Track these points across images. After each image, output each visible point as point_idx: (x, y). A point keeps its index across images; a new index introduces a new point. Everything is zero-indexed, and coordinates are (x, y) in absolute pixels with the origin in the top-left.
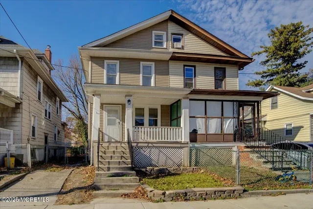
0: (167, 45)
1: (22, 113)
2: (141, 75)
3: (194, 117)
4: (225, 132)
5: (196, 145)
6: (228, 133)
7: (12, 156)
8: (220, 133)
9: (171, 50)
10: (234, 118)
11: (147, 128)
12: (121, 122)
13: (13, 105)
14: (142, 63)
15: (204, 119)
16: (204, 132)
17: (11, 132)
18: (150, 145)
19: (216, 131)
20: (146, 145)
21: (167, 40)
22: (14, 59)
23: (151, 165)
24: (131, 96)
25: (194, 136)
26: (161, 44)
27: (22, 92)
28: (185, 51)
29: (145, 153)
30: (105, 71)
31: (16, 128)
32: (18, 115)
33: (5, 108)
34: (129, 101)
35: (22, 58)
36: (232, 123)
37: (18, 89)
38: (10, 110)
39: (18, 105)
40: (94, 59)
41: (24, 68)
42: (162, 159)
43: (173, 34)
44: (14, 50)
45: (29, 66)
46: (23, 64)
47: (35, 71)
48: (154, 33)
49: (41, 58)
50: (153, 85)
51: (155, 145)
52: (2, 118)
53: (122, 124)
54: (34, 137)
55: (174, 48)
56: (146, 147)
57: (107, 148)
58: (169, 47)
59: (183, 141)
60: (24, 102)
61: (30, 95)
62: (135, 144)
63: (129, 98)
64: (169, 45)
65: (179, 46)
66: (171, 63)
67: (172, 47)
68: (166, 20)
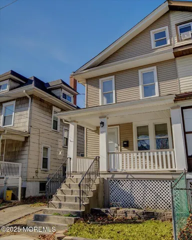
0: (171, 40)
1: (29, 146)
2: (140, 87)
11: (153, 152)
12: (119, 147)
14: (140, 71)
17: (20, 165)
20: (125, 176)
21: (171, 37)
22: (25, 98)
23: (132, 205)
24: (105, 117)
26: (165, 42)
27: (30, 126)
29: (123, 188)
31: (24, 161)
32: (27, 148)
33: (18, 142)
34: (102, 123)
35: (32, 96)
37: (27, 124)
38: (21, 144)
39: (27, 138)
40: (90, 81)
41: (33, 104)
42: (150, 197)
43: (177, 25)
44: (23, 91)
45: (41, 100)
46: (33, 100)
47: (48, 103)
48: (152, 33)
49: (61, 88)
50: (157, 95)
51: (135, 176)
52: (15, 152)
53: (121, 149)
54: (45, 169)
55: (182, 40)
56: (124, 179)
57: (75, 181)
58: (174, 41)
59: (176, 169)
60: (32, 136)
61: (41, 126)
62: (110, 176)
63: (103, 120)
64: (174, 39)
65: (188, 35)
66: (179, 61)
67: (178, 41)
68: (168, 12)
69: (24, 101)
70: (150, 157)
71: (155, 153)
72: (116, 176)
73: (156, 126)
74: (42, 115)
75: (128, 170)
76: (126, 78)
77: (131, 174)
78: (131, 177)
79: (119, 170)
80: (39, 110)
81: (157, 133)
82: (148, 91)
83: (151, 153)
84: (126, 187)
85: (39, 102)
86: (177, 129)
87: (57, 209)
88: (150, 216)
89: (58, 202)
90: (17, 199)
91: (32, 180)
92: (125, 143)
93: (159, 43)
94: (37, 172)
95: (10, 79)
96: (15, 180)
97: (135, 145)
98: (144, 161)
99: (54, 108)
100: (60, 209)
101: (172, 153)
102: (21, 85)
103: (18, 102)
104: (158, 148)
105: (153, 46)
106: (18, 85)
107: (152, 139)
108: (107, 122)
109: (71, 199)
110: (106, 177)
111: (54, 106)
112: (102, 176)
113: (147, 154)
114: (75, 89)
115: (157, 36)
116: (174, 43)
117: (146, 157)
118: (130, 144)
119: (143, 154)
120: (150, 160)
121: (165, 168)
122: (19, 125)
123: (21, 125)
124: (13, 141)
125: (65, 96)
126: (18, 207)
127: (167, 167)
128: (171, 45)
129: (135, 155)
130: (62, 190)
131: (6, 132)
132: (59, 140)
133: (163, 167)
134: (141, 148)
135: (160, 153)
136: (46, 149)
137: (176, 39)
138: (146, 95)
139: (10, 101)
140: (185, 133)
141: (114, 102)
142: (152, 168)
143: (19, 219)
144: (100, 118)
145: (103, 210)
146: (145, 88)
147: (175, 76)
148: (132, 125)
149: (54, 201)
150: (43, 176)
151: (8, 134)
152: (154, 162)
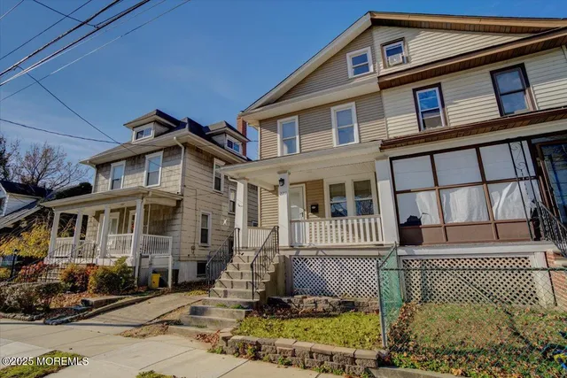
0: (374, 66)
1: (182, 213)
2: (334, 130)
3: (409, 191)
4: (500, 218)
5: (418, 251)
6: (508, 218)
7: (155, 272)
8: (485, 219)
9: (383, 72)
10: (521, 179)
11: (352, 219)
12: (306, 213)
13: (174, 204)
14: (332, 109)
15: (434, 194)
16: (436, 220)
17: (169, 239)
18: (320, 253)
19: (470, 216)
20: (314, 253)
21: (375, 61)
22: (176, 147)
23: (323, 292)
24: (285, 172)
25: (410, 231)
26: (366, 68)
27: (184, 186)
28: (414, 63)
29: (312, 269)
30: (279, 135)
31: (176, 234)
32: (179, 216)
33: (166, 208)
34: (282, 181)
35: (186, 145)
36: (516, 193)
37: (179, 183)
38: (171, 210)
39: (179, 202)
40: (263, 123)
41: (188, 155)
42: (348, 281)
43: (383, 45)
44: (173, 138)
45: (197, 151)
46: (187, 150)
47: (207, 154)
48: (349, 56)
49: (224, 133)
50: (356, 141)
51: (328, 253)
52: (164, 221)
53: (308, 216)
54: (205, 245)
55: (389, 66)
56: (312, 257)
57: (246, 260)
58: (379, 67)
59: (384, 243)
60: (185, 199)
61: (199, 186)
62: (293, 253)
63: (282, 176)
64: (379, 65)
65: (398, 59)
66: (386, 94)
67: (385, 67)
68: (370, 28)
69: (175, 151)
70: (347, 226)
71: (355, 221)
72: (301, 253)
73: (356, 184)
74: (199, 170)
75: (319, 244)
76: (313, 118)
77: (322, 249)
78: (322, 254)
79: (306, 245)
80: (194, 163)
81: (357, 193)
82: (345, 135)
83: (350, 221)
84: (315, 267)
85: (195, 153)
86: (384, 188)
87: (222, 299)
88: (348, 306)
89: (223, 289)
90: (166, 285)
91: (187, 259)
92: (314, 208)
93: (358, 71)
94: (193, 249)
95: (156, 121)
96: (164, 260)
97: (328, 210)
98: (339, 232)
99: (216, 161)
100: (225, 299)
101: (378, 219)
102: (171, 129)
103: (167, 153)
104: (358, 214)
105: (351, 75)
106: (166, 129)
107: (350, 202)
108: (289, 179)
109: (240, 284)
110: (287, 254)
111: (217, 157)
112: (282, 253)
113: (344, 221)
114: (244, 135)
115: (355, 60)
116: (379, 71)
117: (342, 227)
118: (320, 208)
119: (339, 222)
120: (347, 230)
121: (369, 242)
122: (168, 184)
123: (171, 184)
124: (161, 206)
125: (230, 144)
126: (168, 296)
127: (371, 240)
128: (375, 72)
129: (327, 223)
130: (228, 273)
131: (151, 194)
132: (223, 204)
133: (366, 240)
134: (336, 214)
135: (361, 221)
136: (205, 216)
137: (382, 65)
138: (341, 141)
139: (155, 151)
140: (396, 193)
141: (298, 151)
142: (351, 240)
143: (171, 312)
144: (279, 173)
145: (285, 299)
146: (340, 132)
147: (381, 115)
148: (323, 183)
149: (217, 288)
150: (202, 254)
151: (153, 196)
152: (353, 233)
